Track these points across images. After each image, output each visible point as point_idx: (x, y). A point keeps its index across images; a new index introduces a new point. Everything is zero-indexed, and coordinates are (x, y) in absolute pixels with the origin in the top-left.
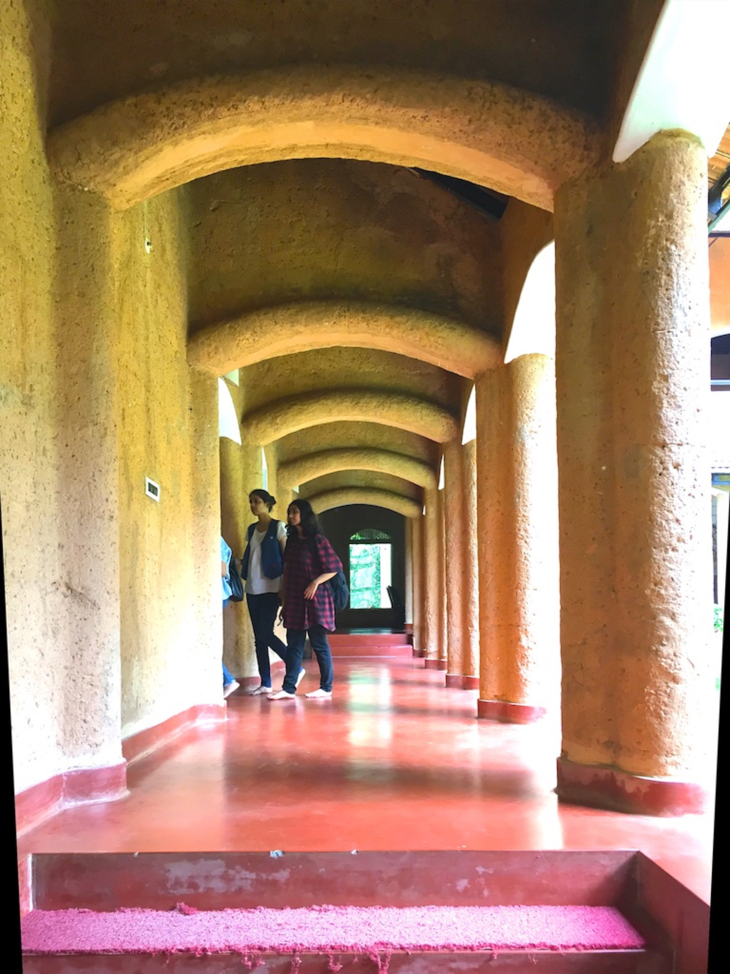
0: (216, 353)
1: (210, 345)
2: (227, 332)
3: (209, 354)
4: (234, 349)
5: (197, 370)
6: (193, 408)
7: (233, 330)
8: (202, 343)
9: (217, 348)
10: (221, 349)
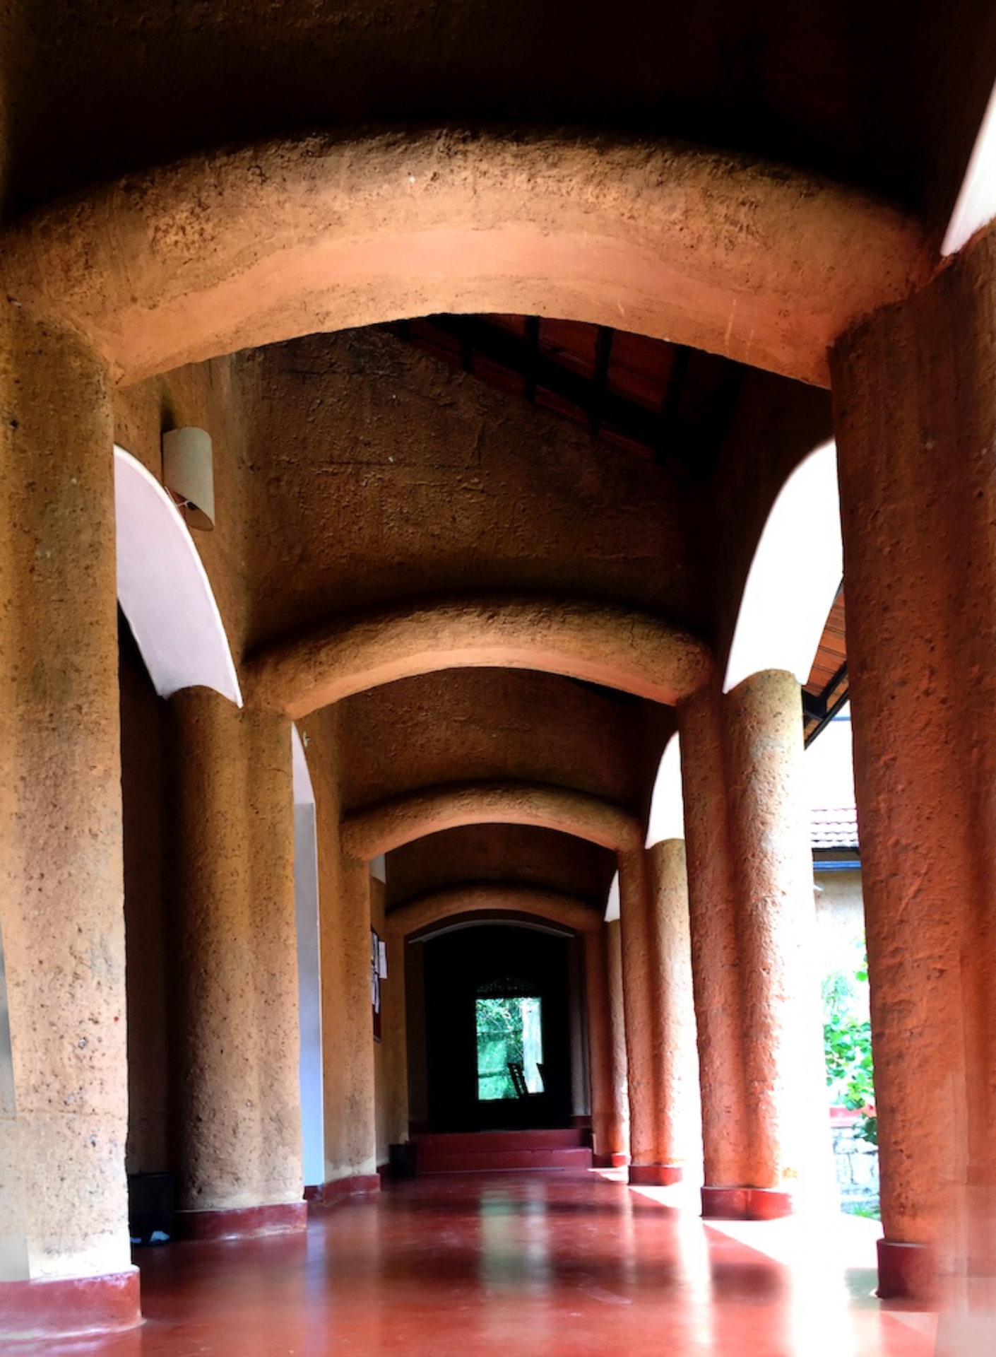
0: (88, 266)
1: (68, 239)
2: (118, 200)
3: (67, 270)
4: (142, 259)
5: (36, 320)
6: (20, 419)
7: (136, 196)
8: (45, 232)
9: (89, 249)
10: (102, 255)
